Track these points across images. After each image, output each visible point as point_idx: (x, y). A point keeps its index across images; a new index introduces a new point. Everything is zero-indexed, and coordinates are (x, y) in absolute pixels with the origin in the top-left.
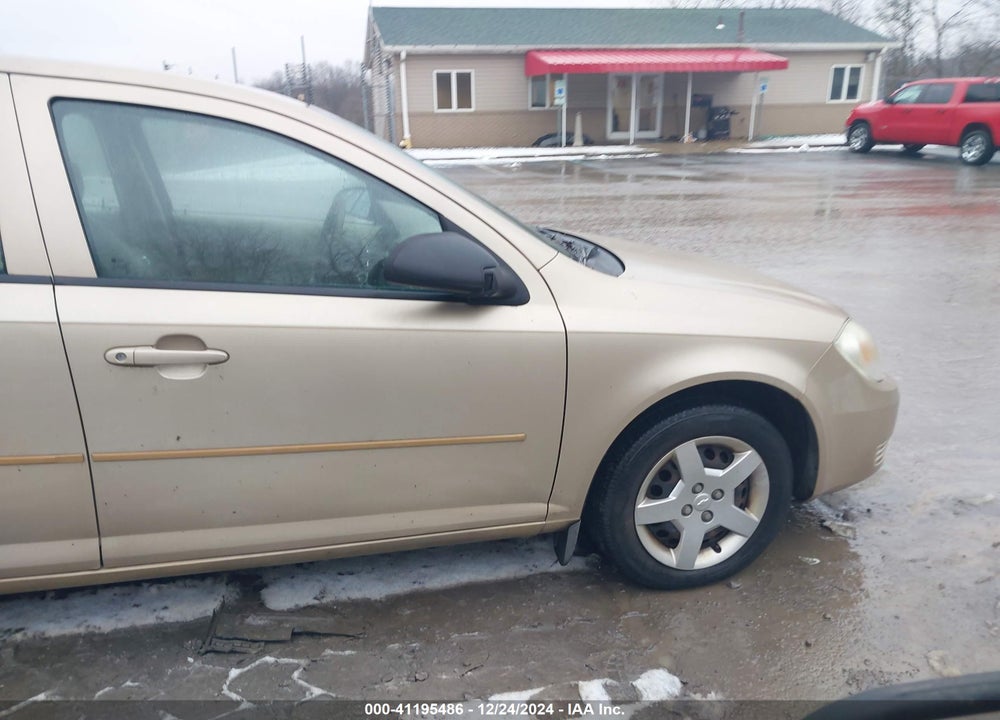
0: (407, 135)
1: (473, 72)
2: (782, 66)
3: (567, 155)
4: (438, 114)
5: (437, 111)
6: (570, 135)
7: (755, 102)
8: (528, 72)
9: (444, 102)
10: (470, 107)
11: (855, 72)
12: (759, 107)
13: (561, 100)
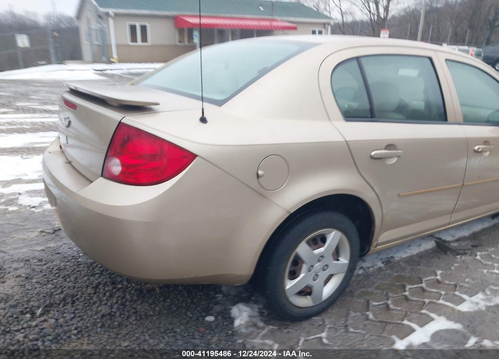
0: (115, 56)
1: (147, 25)
2: (295, 28)
5: (130, 44)
8: (176, 25)
9: (134, 39)
10: (147, 42)
13: (196, 40)
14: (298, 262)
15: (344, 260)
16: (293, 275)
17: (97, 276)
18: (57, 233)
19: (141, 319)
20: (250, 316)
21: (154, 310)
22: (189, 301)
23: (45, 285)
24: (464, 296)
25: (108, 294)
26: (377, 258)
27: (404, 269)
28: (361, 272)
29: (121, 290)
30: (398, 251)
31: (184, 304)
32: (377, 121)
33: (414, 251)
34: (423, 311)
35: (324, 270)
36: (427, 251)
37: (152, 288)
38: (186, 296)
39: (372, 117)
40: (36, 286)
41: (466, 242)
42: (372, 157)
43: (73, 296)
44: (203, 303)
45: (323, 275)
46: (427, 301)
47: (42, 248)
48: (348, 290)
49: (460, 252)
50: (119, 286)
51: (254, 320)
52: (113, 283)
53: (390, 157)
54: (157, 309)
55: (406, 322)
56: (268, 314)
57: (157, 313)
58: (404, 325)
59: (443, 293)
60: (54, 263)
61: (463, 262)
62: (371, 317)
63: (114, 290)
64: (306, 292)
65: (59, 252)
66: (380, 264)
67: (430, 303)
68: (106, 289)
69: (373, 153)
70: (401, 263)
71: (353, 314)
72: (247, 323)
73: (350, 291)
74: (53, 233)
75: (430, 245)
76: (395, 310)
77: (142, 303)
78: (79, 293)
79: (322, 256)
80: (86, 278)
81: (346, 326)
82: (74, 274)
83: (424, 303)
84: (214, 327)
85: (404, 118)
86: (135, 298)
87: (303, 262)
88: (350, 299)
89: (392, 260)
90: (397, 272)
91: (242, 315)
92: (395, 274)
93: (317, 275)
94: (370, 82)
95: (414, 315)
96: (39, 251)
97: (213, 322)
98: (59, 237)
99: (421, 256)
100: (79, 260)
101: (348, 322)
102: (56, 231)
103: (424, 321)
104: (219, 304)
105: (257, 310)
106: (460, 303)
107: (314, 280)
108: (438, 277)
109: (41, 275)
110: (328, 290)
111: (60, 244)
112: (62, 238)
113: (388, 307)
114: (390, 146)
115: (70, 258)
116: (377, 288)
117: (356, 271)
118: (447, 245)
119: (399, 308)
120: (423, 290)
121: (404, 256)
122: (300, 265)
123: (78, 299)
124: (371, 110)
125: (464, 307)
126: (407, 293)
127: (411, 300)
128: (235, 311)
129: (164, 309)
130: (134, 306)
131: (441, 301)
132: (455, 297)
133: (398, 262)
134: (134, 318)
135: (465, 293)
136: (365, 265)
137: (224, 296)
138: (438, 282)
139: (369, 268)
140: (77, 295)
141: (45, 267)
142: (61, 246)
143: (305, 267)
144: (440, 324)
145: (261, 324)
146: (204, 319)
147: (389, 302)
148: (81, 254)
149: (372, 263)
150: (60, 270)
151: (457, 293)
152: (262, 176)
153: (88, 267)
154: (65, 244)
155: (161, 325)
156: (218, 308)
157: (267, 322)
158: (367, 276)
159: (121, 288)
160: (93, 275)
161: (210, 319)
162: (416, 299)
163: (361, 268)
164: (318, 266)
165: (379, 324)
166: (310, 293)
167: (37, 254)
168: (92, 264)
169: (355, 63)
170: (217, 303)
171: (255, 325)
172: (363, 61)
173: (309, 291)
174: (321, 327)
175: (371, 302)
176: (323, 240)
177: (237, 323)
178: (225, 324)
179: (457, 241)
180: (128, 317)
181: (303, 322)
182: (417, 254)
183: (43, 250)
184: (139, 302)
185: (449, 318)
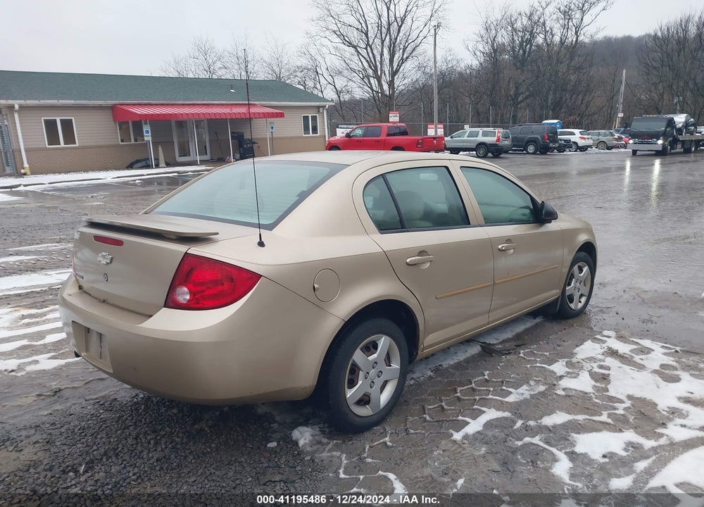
0: (26, 165)
1: (73, 118)
2: (282, 115)
3: (157, 174)
4: (49, 149)
5: (48, 146)
6: (157, 159)
7: (268, 136)
8: (115, 118)
10: (75, 144)
11: (314, 118)
12: (272, 139)
13: (148, 138)
14: (355, 369)
15: (396, 365)
16: (352, 383)
17: (131, 428)
18: (58, 394)
19: (199, 457)
20: (312, 435)
21: (210, 447)
22: (245, 434)
23: (74, 445)
24: (511, 390)
25: (152, 442)
26: (426, 368)
27: (454, 374)
28: (412, 382)
29: (166, 436)
30: (445, 360)
31: (240, 438)
32: (408, 231)
33: (461, 356)
34: (475, 407)
35: (379, 377)
36: (473, 356)
37: (201, 429)
38: (240, 430)
39: (402, 228)
40: (64, 448)
41: (510, 343)
42: (408, 264)
43: (115, 450)
44: (260, 434)
45: (379, 382)
46: (477, 398)
47: (49, 412)
48: (402, 400)
49: (504, 352)
50: (162, 433)
51: (317, 438)
52: (154, 431)
53: (424, 262)
54: (213, 445)
55: (460, 418)
56: (329, 431)
57: (214, 449)
58: (459, 420)
59: (492, 389)
60: (72, 424)
61: (508, 361)
62: (428, 418)
63: (158, 438)
64: (364, 401)
65: (72, 413)
66: (430, 373)
67: (480, 399)
68: (148, 438)
69: (408, 260)
70: (449, 369)
71: (410, 419)
72: (310, 441)
73: (405, 401)
74: (53, 395)
75: (475, 350)
76: (450, 409)
77: (194, 443)
78: (120, 446)
79: (376, 363)
80: (119, 432)
81: (406, 430)
82: (103, 430)
83: (476, 399)
84: (278, 451)
85: (432, 225)
86: (185, 440)
87: (360, 369)
88: (406, 407)
89: (441, 368)
90: (447, 378)
91: (304, 436)
92: (446, 380)
93: (373, 382)
94: (394, 191)
95: (467, 412)
96: (46, 416)
97: (276, 447)
98: (64, 398)
99: (468, 361)
100: (102, 416)
101: (408, 426)
102: (56, 392)
103: (476, 414)
104: (277, 432)
105: (318, 429)
106: (507, 396)
107: (371, 387)
108: (486, 377)
109: (63, 437)
110: (385, 397)
111: (68, 404)
112: (67, 399)
113: (443, 408)
114: (422, 253)
115: (89, 416)
116: (429, 395)
117: (407, 382)
118: (492, 347)
119: (453, 408)
120: (473, 389)
121: (452, 363)
122: (357, 372)
123: (120, 451)
124: (401, 221)
125: (511, 399)
126: (459, 394)
127: (464, 400)
128: (296, 434)
129: (221, 444)
130: (188, 447)
131: (490, 396)
132: (504, 392)
133: (446, 369)
134: (191, 457)
135: (512, 387)
136: (414, 376)
137: (279, 424)
138: (486, 380)
139: (419, 378)
140: (118, 448)
141: (63, 430)
142: (71, 407)
143: (361, 374)
144: (491, 414)
145: (325, 440)
146: (266, 446)
147: (443, 404)
148: (101, 411)
149: (422, 373)
150: (84, 429)
151: (504, 388)
152: (318, 289)
153: (117, 422)
154: (74, 404)
155: (223, 459)
156: (278, 436)
157: (331, 438)
158: (419, 385)
159: (164, 434)
160: (128, 427)
161: (273, 445)
162: (467, 398)
163: (412, 378)
164: (373, 372)
165: (436, 424)
166: (368, 402)
167: (45, 419)
168: (119, 417)
169: (381, 180)
170: (275, 432)
171: (320, 443)
172: (388, 177)
173: (367, 399)
174: (384, 434)
175: (426, 406)
176: (375, 346)
177: (301, 443)
178: (289, 446)
179: (501, 343)
180: (185, 457)
181: (365, 433)
182: (464, 360)
183: (51, 414)
184: (191, 443)
185: (498, 409)
